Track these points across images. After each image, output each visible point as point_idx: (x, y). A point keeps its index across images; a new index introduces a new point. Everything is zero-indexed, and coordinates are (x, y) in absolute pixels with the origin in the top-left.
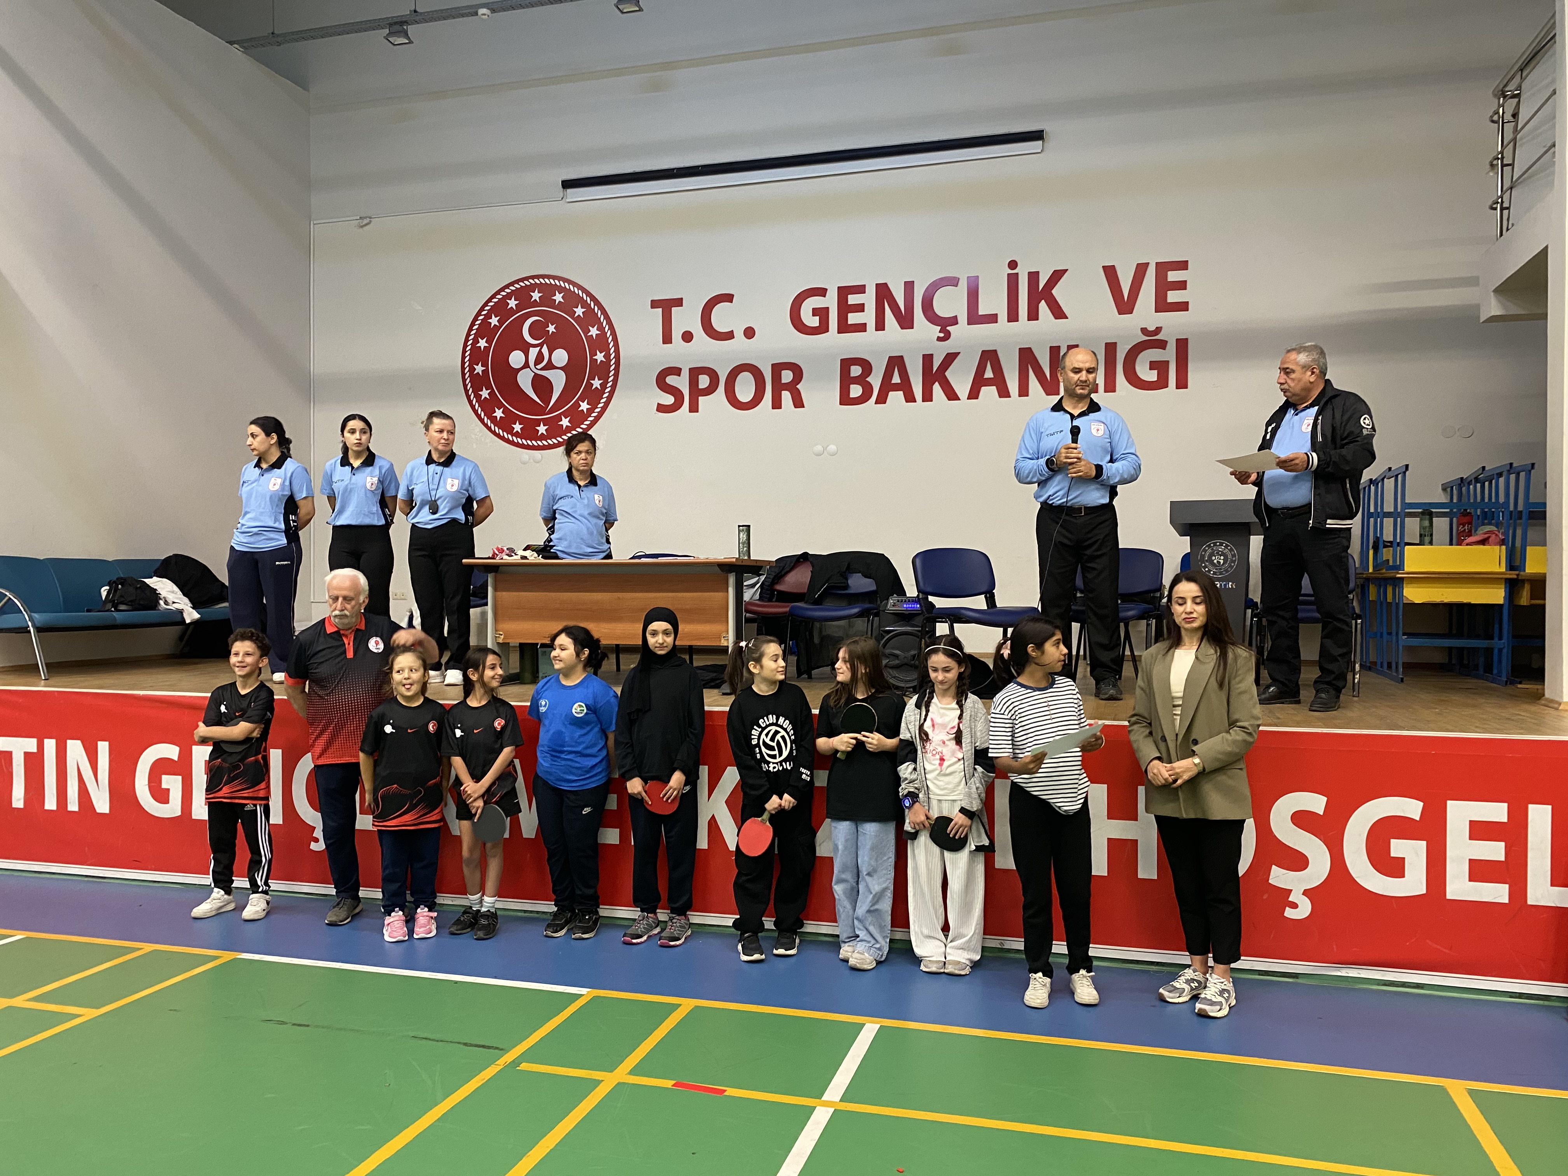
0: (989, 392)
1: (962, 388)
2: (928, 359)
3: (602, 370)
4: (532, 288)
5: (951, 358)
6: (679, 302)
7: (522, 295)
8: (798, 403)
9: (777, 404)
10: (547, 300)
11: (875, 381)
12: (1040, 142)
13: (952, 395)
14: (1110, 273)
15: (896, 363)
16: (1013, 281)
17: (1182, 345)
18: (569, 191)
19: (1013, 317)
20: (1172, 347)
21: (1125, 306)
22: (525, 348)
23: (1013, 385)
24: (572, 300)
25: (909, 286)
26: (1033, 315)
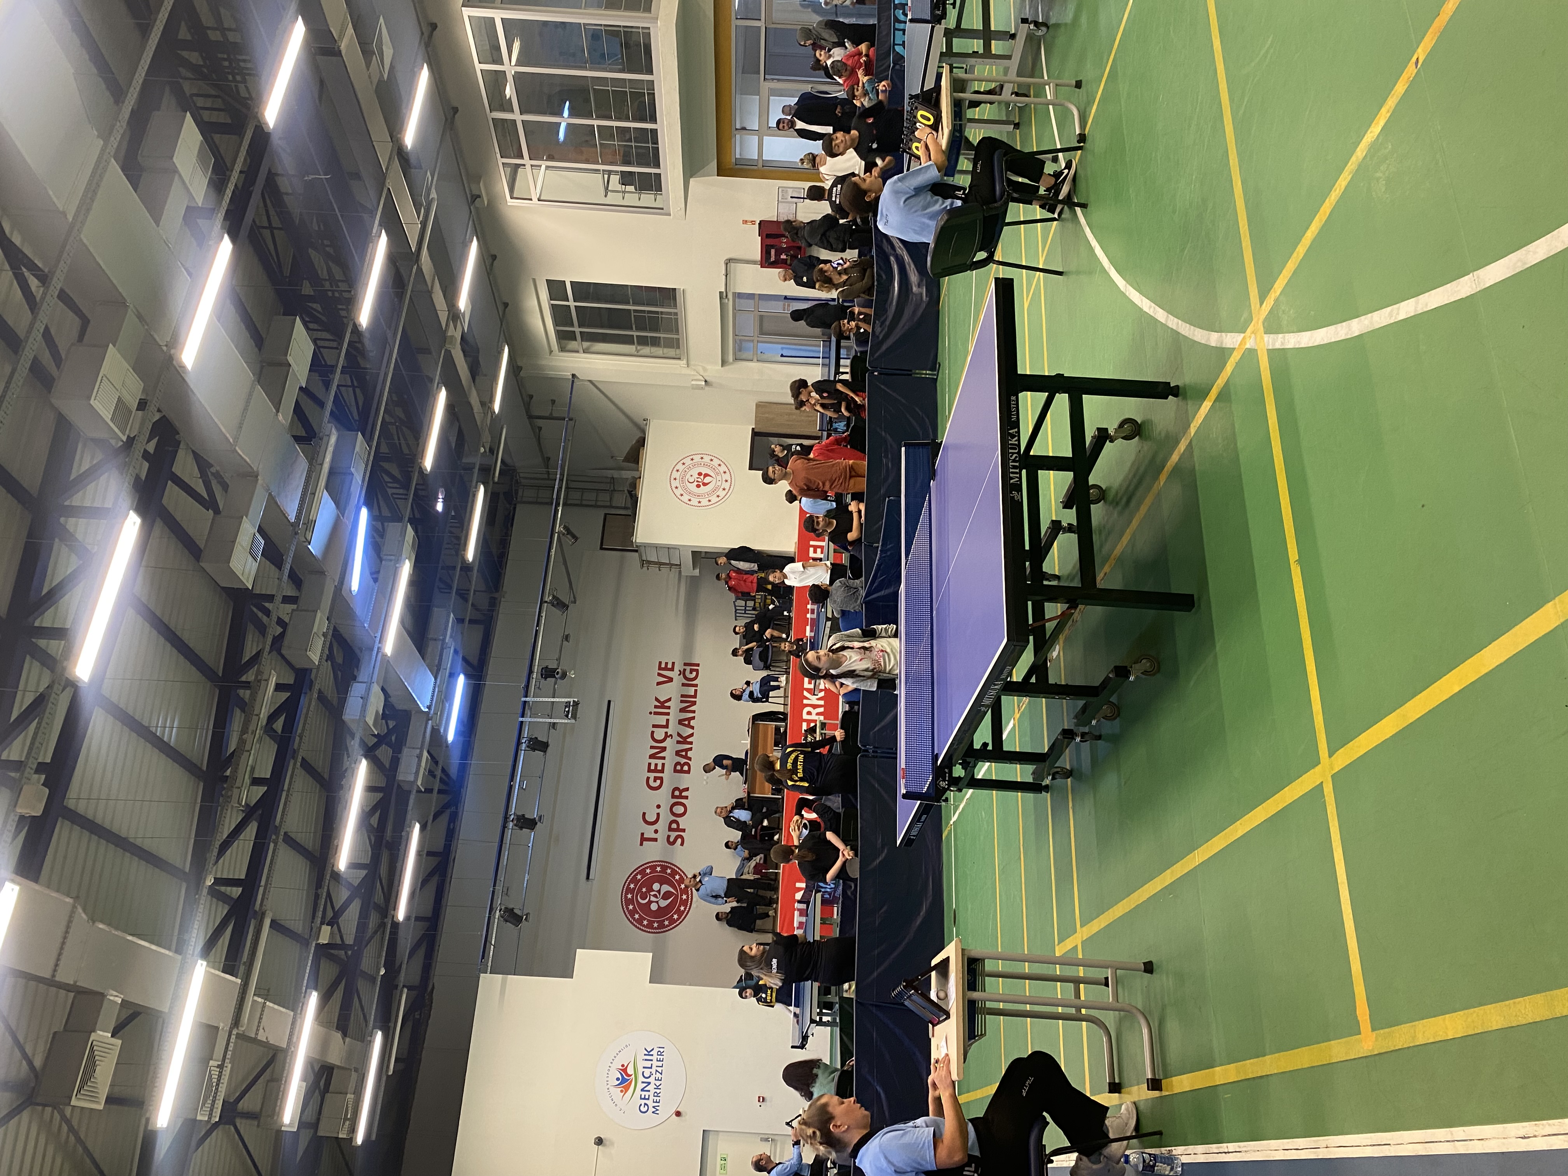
0: (692, 723)
1: (690, 731)
2: (678, 742)
3: (664, 869)
4: (626, 897)
5: (679, 735)
6: (642, 834)
7: (628, 902)
8: (687, 789)
9: (686, 798)
10: (632, 891)
11: (683, 761)
12: (611, 702)
13: (692, 735)
14: (658, 684)
15: (678, 753)
16: (656, 713)
17: (685, 664)
18: (590, 878)
19: (668, 714)
20: (685, 667)
21: (671, 680)
22: (650, 902)
23: (691, 715)
24: (634, 880)
25: (652, 747)
26: (669, 708)
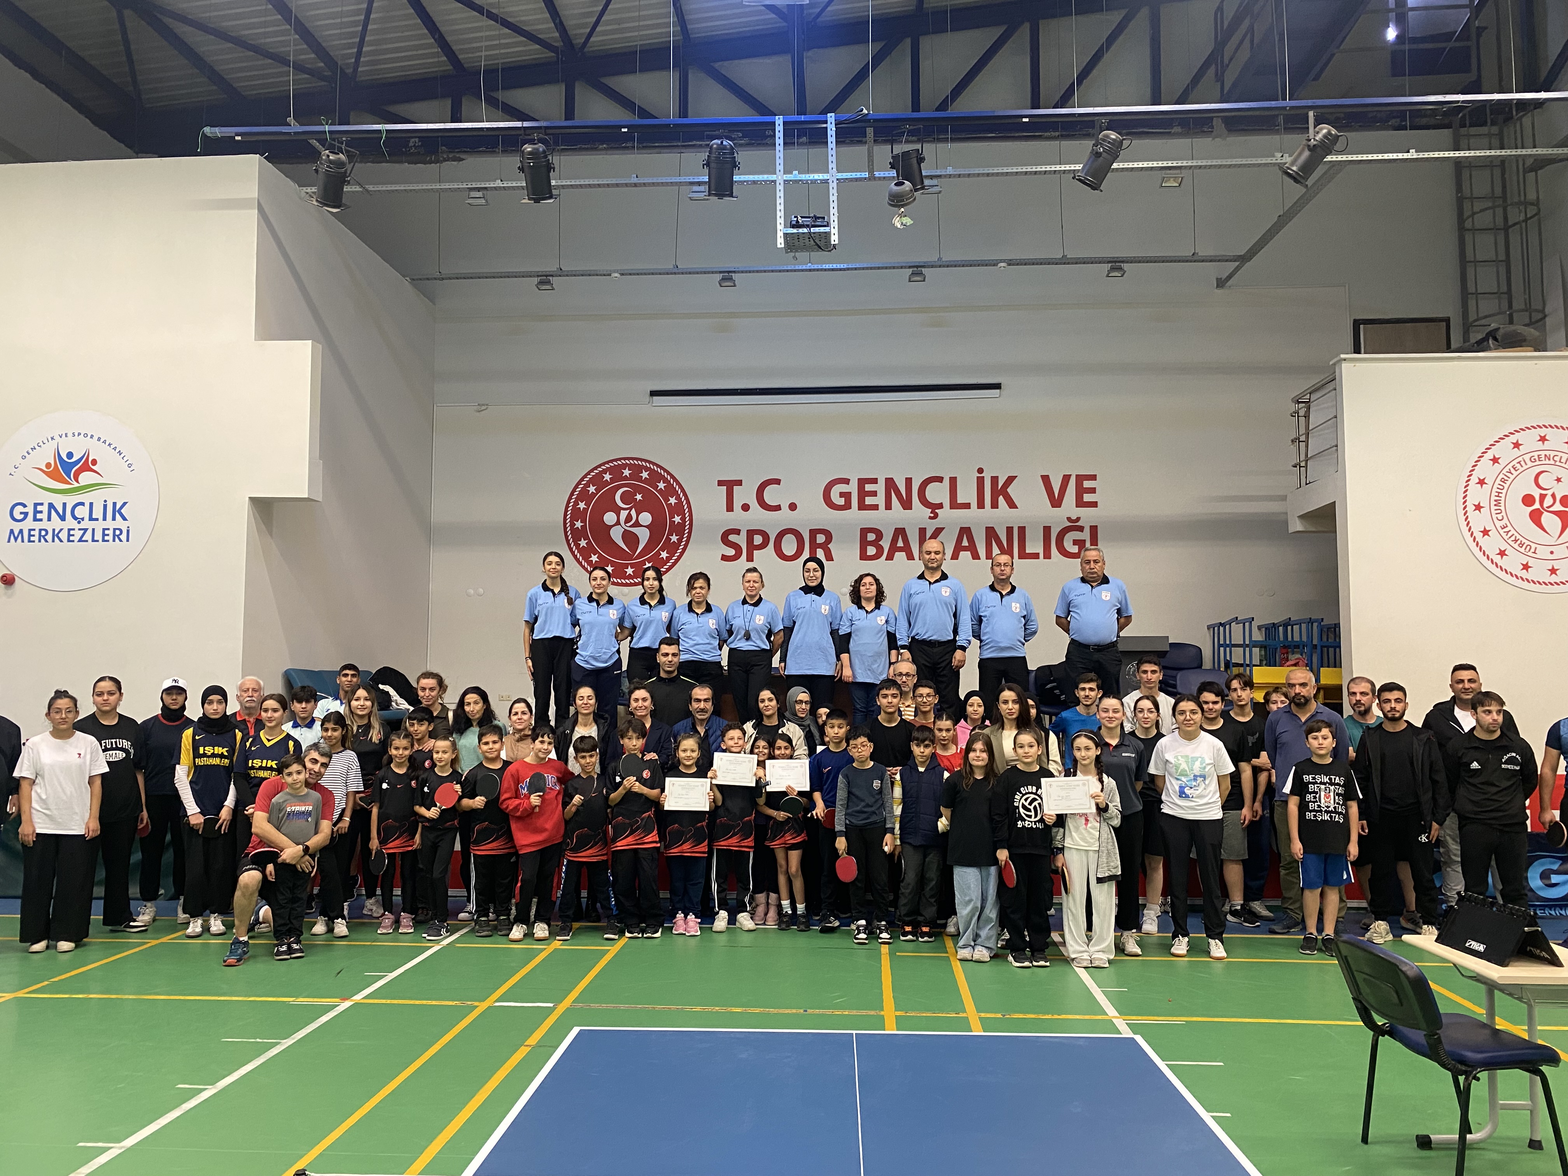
2: (922, 531)
3: (679, 529)
4: (624, 466)
6: (739, 483)
7: (616, 471)
10: (636, 475)
11: (886, 544)
12: (998, 391)
14: (1046, 479)
15: (900, 532)
16: (980, 481)
17: (1094, 530)
18: (655, 398)
19: (981, 505)
20: (1087, 530)
21: (1056, 502)
22: (617, 511)
24: (655, 477)
25: (909, 481)
26: (995, 505)
